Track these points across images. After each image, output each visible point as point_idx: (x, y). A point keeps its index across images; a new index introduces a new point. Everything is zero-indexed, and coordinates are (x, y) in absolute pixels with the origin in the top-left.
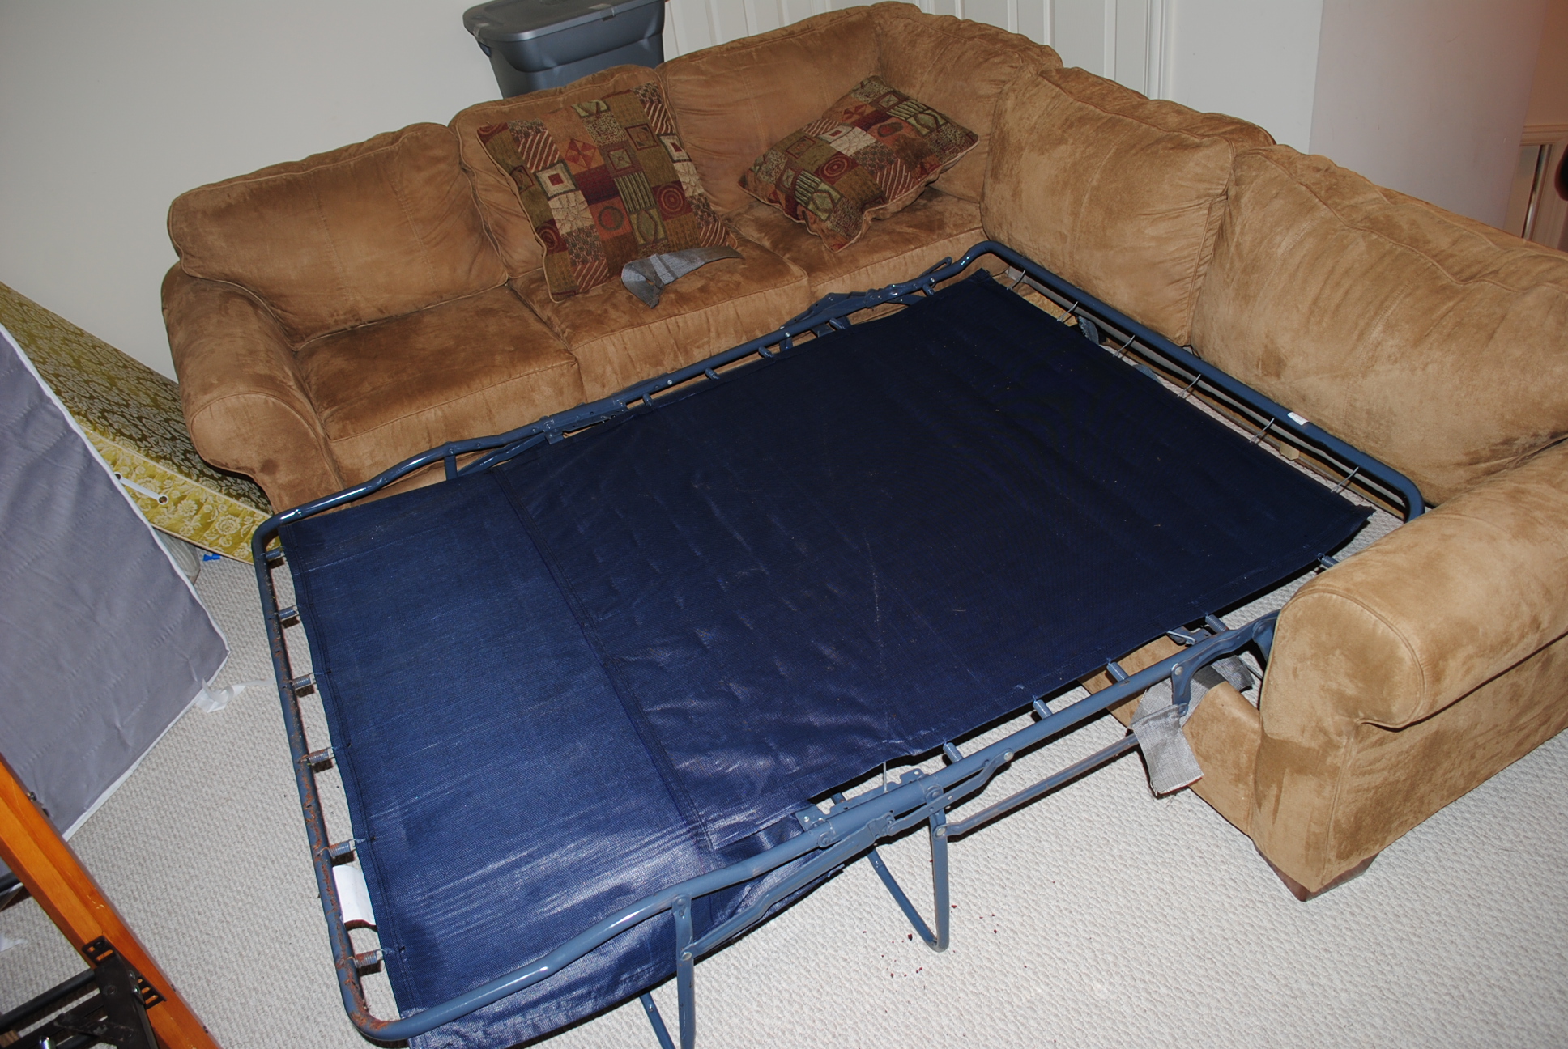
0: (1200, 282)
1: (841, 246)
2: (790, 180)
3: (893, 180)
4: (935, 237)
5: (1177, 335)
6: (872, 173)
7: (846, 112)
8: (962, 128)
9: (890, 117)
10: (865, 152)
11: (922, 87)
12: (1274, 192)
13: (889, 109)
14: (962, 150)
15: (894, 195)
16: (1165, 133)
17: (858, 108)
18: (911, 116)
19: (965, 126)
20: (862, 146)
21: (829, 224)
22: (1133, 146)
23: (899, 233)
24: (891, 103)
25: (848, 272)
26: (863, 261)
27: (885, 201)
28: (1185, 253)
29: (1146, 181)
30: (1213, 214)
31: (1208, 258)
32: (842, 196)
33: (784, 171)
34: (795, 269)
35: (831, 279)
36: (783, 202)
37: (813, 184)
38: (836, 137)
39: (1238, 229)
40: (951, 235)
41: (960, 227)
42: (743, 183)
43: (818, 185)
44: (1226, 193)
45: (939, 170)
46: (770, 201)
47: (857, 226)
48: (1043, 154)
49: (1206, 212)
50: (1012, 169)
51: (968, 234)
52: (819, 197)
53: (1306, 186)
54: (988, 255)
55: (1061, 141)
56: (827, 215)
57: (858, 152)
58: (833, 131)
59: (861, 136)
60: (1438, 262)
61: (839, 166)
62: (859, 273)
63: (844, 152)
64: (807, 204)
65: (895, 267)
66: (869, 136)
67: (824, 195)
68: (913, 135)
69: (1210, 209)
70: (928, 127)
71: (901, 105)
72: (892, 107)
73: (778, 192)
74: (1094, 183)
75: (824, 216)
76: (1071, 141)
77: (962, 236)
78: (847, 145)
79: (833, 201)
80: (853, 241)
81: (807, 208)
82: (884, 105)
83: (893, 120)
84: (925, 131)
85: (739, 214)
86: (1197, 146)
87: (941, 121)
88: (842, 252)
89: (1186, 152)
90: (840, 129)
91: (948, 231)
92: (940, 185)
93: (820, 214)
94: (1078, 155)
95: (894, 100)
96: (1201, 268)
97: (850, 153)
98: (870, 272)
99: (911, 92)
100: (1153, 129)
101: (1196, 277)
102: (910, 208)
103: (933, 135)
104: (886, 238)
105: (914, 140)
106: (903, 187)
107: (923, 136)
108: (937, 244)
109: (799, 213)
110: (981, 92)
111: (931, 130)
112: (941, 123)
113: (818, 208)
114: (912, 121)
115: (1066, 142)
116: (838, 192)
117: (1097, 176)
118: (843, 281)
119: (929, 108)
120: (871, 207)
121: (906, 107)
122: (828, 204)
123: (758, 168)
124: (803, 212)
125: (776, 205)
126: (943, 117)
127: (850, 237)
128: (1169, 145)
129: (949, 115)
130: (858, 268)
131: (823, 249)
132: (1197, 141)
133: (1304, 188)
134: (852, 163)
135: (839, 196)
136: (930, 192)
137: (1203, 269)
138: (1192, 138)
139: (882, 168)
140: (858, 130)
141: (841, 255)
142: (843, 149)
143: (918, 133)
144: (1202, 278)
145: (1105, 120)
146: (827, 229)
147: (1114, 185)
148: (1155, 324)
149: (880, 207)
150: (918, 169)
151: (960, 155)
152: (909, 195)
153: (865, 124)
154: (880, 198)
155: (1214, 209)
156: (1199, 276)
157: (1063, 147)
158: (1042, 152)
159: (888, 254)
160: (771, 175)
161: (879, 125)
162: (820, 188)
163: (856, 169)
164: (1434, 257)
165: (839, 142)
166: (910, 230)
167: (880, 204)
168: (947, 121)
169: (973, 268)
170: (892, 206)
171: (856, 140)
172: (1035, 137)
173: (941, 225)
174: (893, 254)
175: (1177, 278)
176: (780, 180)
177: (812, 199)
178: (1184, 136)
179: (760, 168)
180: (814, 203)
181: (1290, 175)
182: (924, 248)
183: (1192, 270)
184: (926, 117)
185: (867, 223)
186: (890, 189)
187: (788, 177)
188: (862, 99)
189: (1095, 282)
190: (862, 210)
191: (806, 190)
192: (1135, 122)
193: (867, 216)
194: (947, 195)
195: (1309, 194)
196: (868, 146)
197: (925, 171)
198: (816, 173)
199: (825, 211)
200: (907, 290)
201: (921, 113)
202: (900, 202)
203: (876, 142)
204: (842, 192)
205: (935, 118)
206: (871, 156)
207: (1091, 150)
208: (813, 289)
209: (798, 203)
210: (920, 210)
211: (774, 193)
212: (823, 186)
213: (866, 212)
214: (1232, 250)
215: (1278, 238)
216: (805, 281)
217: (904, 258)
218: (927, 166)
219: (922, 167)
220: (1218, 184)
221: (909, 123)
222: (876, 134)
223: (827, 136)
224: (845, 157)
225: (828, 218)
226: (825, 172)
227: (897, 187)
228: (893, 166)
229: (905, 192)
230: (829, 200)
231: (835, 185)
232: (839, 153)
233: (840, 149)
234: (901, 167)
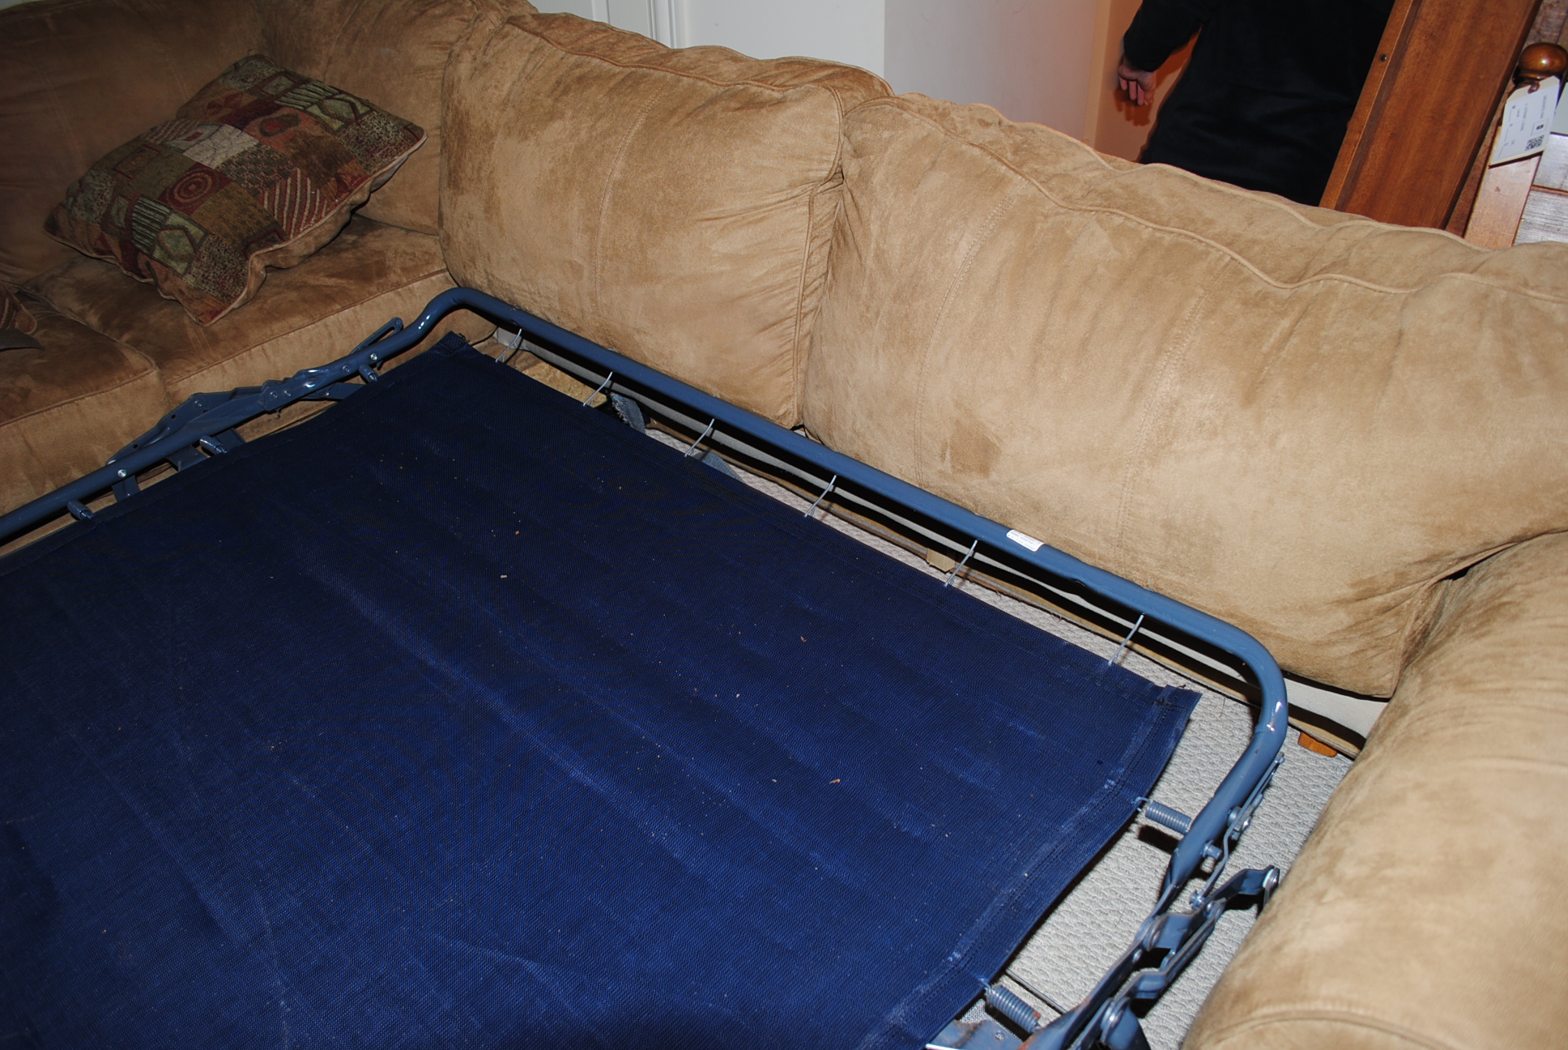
0: (808, 323)
1: (214, 314)
2: (123, 215)
3: (292, 203)
4: (373, 289)
5: (781, 412)
6: (255, 193)
7: (211, 106)
8: (397, 118)
9: (279, 107)
10: (241, 160)
11: (329, 62)
12: (927, 161)
13: (278, 97)
14: (399, 152)
15: (298, 225)
16: (722, 89)
17: (228, 99)
18: (312, 104)
19: (402, 116)
20: (235, 152)
21: (190, 280)
22: (673, 112)
23: (314, 287)
24: (282, 88)
25: (229, 355)
26: (254, 335)
27: (282, 237)
28: (781, 278)
29: (704, 163)
30: (816, 212)
31: (816, 283)
32: (207, 233)
33: (113, 201)
34: (135, 359)
35: (201, 369)
36: (117, 250)
37: (158, 217)
38: (193, 142)
39: (874, 228)
40: (398, 285)
41: (413, 271)
42: (52, 227)
43: (166, 217)
44: (839, 175)
45: (367, 185)
46: (98, 251)
47: (239, 281)
48: (526, 138)
49: (806, 209)
50: (480, 168)
51: (426, 282)
52: (169, 236)
53: (981, 147)
54: (462, 311)
55: (553, 115)
56: (185, 265)
57: (228, 162)
58: (190, 134)
59: (233, 137)
60: (1239, 253)
61: (198, 185)
62: (250, 355)
63: (206, 163)
64: (151, 250)
65: (311, 340)
66: (246, 137)
67: (178, 233)
68: (317, 131)
69: (811, 204)
70: (340, 118)
71: (297, 91)
72: (284, 93)
73: (106, 235)
74: (617, 176)
75: (180, 268)
76: (569, 113)
77: (416, 285)
78: (211, 152)
79: (192, 241)
80: (235, 305)
81: (152, 258)
82: (270, 91)
83: (285, 111)
84: (337, 125)
85: (52, 278)
86: (780, 102)
87: (362, 110)
88: (218, 324)
89: (764, 111)
90: (199, 131)
91: (393, 278)
92: (374, 210)
93: (173, 264)
94: (583, 134)
95: (285, 82)
96: (807, 301)
97: (216, 163)
98: (269, 352)
99: (315, 73)
100: (700, 83)
101: (801, 316)
102: (329, 248)
103: (351, 130)
104: (293, 295)
105: (320, 137)
106: (311, 213)
107: (335, 133)
108: (378, 300)
109: (141, 265)
110: (420, 62)
111: (347, 123)
112: (361, 112)
113: (170, 256)
114: (315, 110)
115: (562, 116)
116: (200, 227)
117: (620, 164)
118: (224, 371)
119: (341, 92)
120: (260, 248)
121: (304, 92)
122: (185, 247)
123: (71, 200)
124: (148, 264)
125: (109, 258)
126: (363, 103)
127: (228, 298)
128: (733, 105)
129: (375, 101)
130: (246, 347)
131: (186, 321)
132: (777, 95)
133: (977, 152)
134: (220, 179)
135: (202, 233)
136: (357, 222)
137: (810, 303)
138: (768, 92)
139: (270, 185)
140: (229, 129)
141: (216, 328)
142: (205, 159)
143: (326, 127)
144: (810, 317)
145: (621, 77)
146: (188, 288)
147: (650, 176)
148: (743, 398)
149: (277, 246)
150: (332, 184)
151: (398, 159)
152: (325, 224)
153: (240, 121)
154: (274, 233)
155: (816, 204)
156: (806, 315)
157: (557, 125)
158: (524, 136)
159: (296, 320)
160: (91, 210)
161: (260, 120)
162: (169, 222)
163: (228, 188)
164: (1229, 245)
165: (197, 149)
166: (332, 281)
167: (275, 242)
168: (371, 108)
169: (440, 330)
170: (298, 244)
171: (226, 143)
172: (511, 113)
173: (382, 271)
174: (306, 321)
175: (771, 319)
176: (107, 215)
177: (157, 242)
178: (754, 89)
179: (75, 200)
180: (163, 248)
181: (947, 132)
182: (358, 308)
183: (793, 305)
184: (338, 104)
185: (257, 275)
186: (290, 218)
187: (119, 210)
188: (234, 85)
189: (637, 337)
190: (245, 251)
191: (148, 228)
192: (669, 76)
193: (256, 263)
194: (389, 226)
195: (988, 160)
196: (244, 152)
197: (343, 188)
198: (162, 199)
199: (182, 259)
200: (334, 378)
201: (328, 98)
202: (310, 239)
203: (258, 146)
204: (206, 226)
205: (353, 106)
206: (252, 167)
207: (603, 125)
208: (171, 389)
209: (139, 250)
210: (347, 250)
211: (102, 239)
212: (175, 219)
213: (252, 257)
214: (870, 262)
215: (953, 236)
216: (153, 376)
217: (326, 326)
218: (348, 180)
219: (339, 181)
220: (821, 162)
221: (311, 114)
222: (258, 133)
223: (180, 142)
224: (208, 171)
225: (188, 271)
226: (176, 196)
227: (301, 213)
228: (289, 181)
229: (316, 221)
230: (185, 241)
231: (193, 216)
232: (199, 165)
233: (197, 159)
234: (304, 182)
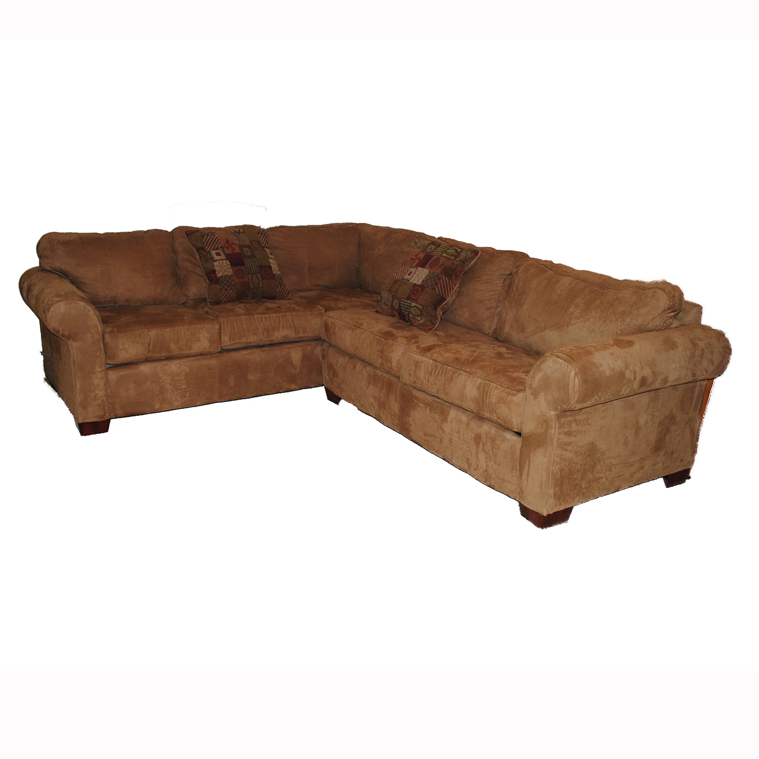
1: (430, 329)
2: (397, 305)
6: (433, 289)
7: (412, 259)
8: (470, 249)
9: (433, 256)
10: (427, 279)
13: (431, 252)
14: (473, 260)
15: (448, 294)
17: (416, 256)
18: (443, 253)
20: (424, 276)
21: (422, 321)
24: (432, 249)
27: (444, 300)
32: (423, 306)
33: (393, 301)
36: (397, 315)
37: (408, 304)
38: (411, 276)
43: (411, 304)
45: (463, 273)
46: (392, 316)
47: (436, 318)
52: (413, 310)
56: (420, 318)
57: (423, 281)
58: (409, 272)
59: (422, 271)
61: (417, 291)
63: (417, 283)
64: (409, 315)
66: (425, 270)
67: (415, 308)
68: (447, 261)
70: (454, 256)
71: (437, 249)
72: (433, 251)
75: (419, 318)
78: (417, 279)
79: (419, 310)
80: (436, 326)
82: (429, 251)
83: (435, 257)
84: (452, 258)
87: (459, 250)
90: (411, 270)
93: (417, 318)
95: (433, 247)
97: (419, 283)
103: (457, 259)
105: (448, 264)
106: (450, 289)
107: (452, 261)
109: (407, 320)
111: (456, 257)
112: (459, 251)
113: (414, 316)
114: (444, 255)
116: (421, 305)
119: (451, 247)
120: (439, 306)
121: (440, 248)
122: (418, 312)
124: (409, 319)
125: (395, 317)
127: (434, 324)
134: (422, 287)
139: (436, 284)
140: (420, 268)
142: (416, 281)
143: (449, 260)
146: (422, 324)
149: (444, 303)
150: (454, 277)
151: (472, 262)
153: (422, 264)
154: (442, 300)
160: (387, 305)
161: (429, 263)
162: (412, 305)
163: (425, 290)
165: (413, 278)
168: (461, 248)
170: (449, 300)
171: (421, 274)
176: (392, 305)
177: (410, 312)
180: (412, 314)
184: (451, 250)
186: (445, 294)
187: (396, 304)
188: (417, 250)
190: (436, 309)
191: (406, 308)
193: (440, 311)
196: (427, 276)
197: (458, 277)
198: (408, 299)
199: (418, 316)
201: (447, 249)
202: (453, 296)
203: (430, 272)
204: (423, 304)
205: (456, 250)
206: (430, 280)
209: (405, 315)
211: (392, 312)
212: (413, 304)
213: (438, 310)
218: (458, 273)
219: (456, 275)
221: (444, 256)
222: (429, 268)
223: (406, 277)
224: (418, 286)
225: (421, 319)
226: (412, 297)
227: (448, 290)
228: (441, 280)
229: (453, 290)
230: (418, 310)
231: (418, 302)
232: (415, 284)
233: (414, 282)
234: (445, 279)
